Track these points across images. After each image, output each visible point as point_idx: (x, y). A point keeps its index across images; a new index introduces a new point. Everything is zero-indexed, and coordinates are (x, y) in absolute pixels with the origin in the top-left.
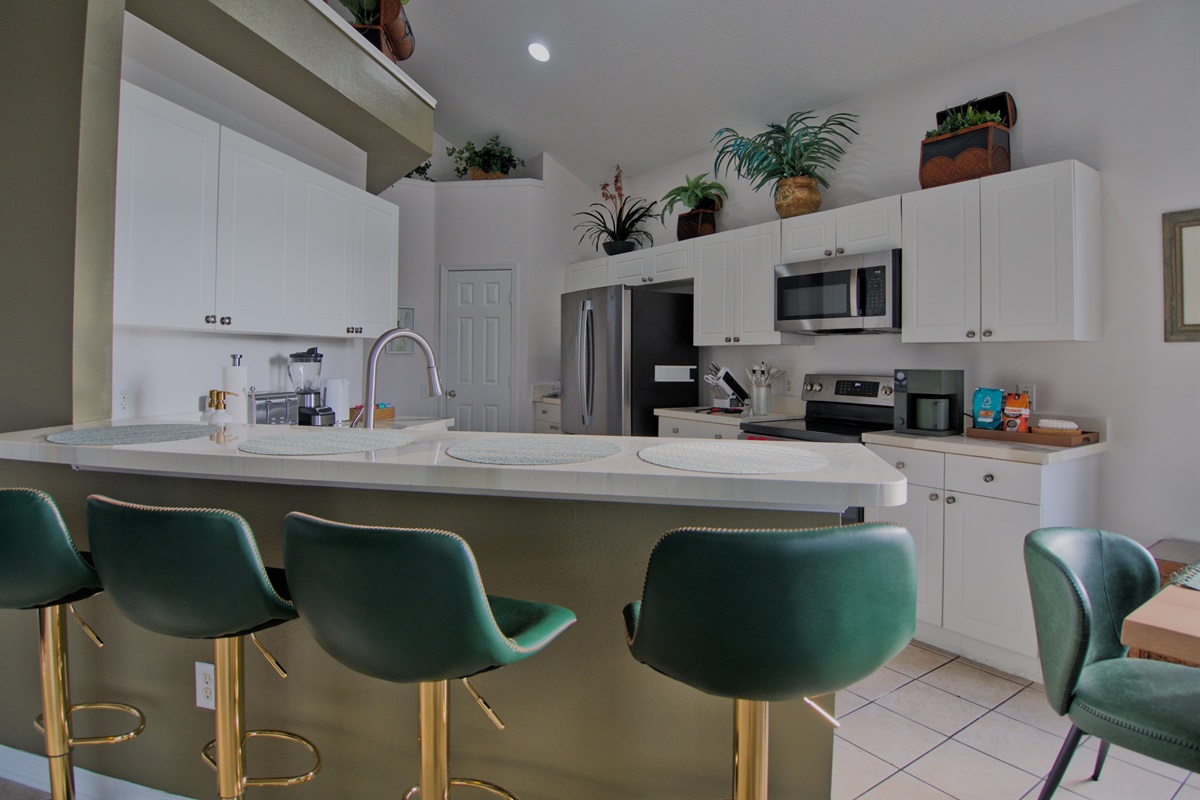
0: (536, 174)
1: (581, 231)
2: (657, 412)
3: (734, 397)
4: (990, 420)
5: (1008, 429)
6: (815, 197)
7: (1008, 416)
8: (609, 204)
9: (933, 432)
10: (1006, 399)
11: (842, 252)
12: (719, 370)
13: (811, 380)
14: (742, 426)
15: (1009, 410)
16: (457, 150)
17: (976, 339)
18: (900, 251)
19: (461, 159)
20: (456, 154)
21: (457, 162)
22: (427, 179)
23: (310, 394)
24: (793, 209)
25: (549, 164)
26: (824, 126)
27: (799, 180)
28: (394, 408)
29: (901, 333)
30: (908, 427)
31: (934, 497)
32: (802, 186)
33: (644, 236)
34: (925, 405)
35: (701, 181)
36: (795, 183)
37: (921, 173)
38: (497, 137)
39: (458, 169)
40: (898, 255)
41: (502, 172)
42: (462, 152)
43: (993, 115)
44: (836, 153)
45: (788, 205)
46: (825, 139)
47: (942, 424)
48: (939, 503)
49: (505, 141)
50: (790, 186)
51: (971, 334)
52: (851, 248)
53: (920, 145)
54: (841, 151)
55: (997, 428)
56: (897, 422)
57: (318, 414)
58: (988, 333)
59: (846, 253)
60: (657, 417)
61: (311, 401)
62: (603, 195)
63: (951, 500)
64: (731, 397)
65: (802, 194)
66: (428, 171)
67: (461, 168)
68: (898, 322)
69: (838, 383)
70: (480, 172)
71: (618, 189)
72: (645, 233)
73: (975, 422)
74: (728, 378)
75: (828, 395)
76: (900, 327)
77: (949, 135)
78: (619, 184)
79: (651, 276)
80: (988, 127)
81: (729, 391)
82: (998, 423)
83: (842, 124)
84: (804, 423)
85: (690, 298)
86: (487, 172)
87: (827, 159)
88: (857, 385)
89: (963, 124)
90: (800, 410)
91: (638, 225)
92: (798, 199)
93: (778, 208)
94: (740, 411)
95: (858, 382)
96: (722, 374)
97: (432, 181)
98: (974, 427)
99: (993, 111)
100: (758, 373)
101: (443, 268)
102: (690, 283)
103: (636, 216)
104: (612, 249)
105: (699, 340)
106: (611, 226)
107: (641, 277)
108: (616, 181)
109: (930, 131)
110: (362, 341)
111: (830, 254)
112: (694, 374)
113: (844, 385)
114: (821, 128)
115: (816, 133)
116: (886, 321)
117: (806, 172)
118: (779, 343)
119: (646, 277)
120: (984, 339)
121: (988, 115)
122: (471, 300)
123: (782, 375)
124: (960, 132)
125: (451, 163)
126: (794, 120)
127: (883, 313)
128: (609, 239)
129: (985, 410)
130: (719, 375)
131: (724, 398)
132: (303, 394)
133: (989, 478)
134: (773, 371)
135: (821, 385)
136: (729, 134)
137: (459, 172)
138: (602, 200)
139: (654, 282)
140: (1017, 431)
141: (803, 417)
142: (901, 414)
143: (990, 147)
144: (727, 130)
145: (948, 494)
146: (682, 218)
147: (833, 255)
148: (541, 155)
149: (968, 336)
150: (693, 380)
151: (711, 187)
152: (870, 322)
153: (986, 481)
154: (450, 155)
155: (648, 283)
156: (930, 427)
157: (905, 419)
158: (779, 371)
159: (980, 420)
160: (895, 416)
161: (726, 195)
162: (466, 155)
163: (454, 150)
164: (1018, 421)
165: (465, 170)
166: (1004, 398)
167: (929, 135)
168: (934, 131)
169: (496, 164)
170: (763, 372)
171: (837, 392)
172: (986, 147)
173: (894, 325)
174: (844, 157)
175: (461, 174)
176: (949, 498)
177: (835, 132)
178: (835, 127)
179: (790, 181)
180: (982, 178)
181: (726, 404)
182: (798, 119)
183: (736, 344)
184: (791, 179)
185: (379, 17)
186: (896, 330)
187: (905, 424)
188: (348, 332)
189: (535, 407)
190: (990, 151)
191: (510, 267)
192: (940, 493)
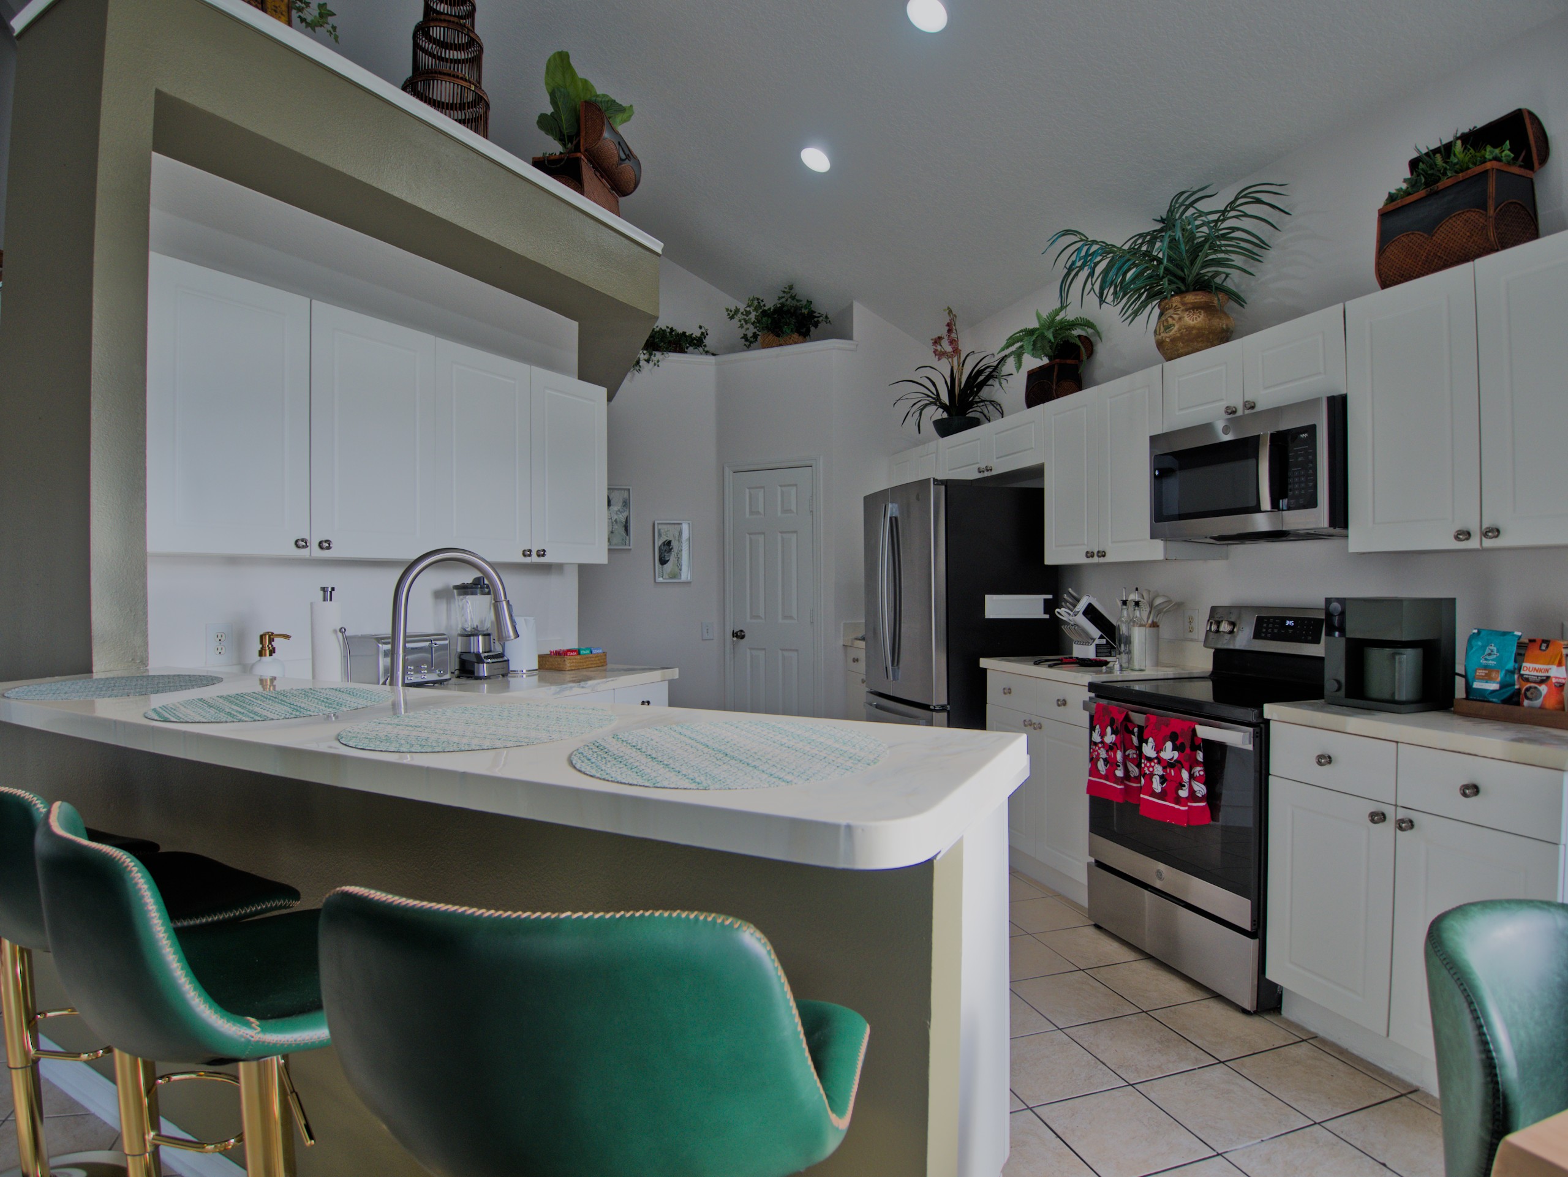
0: (844, 333)
1: (904, 406)
2: (984, 663)
3: (1104, 641)
4: (1493, 686)
5: (1526, 703)
6: (1219, 323)
7: (1527, 680)
8: (944, 366)
9: (1390, 705)
10: (1523, 650)
11: (1253, 407)
12: (1078, 601)
13: (1216, 615)
14: (1092, 687)
15: (1530, 668)
16: (742, 310)
17: (1473, 543)
18: (1344, 399)
19: (746, 322)
20: (740, 316)
21: (741, 326)
22: (707, 352)
23: (477, 635)
24: (1181, 344)
25: (861, 318)
26: (1232, 206)
27: (1190, 298)
28: (605, 654)
29: (1347, 536)
30: (1348, 696)
31: (1378, 817)
32: (1195, 308)
33: (991, 408)
34: (1377, 658)
35: (1058, 318)
36: (1184, 304)
37: (1378, 264)
38: (791, 288)
39: (745, 337)
40: (1338, 406)
41: (800, 334)
42: (748, 313)
43: (1497, 151)
44: (1256, 250)
45: (1174, 340)
46: (1234, 229)
47: (1405, 690)
48: (1388, 827)
49: (804, 291)
50: (1176, 309)
51: (1464, 534)
52: (1265, 400)
53: (1376, 215)
54: (1263, 245)
55: (1505, 702)
56: (1330, 686)
57: (483, 662)
58: (1495, 532)
59: (1258, 409)
60: (985, 670)
61: (479, 645)
62: (935, 352)
63: (1406, 824)
64: (1097, 642)
65: (1194, 320)
66: (707, 341)
67: (750, 335)
68: (1340, 516)
69: (1260, 621)
70: (771, 337)
71: (952, 342)
72: (991, 402)
73: (1468, 687)
74: (1091, 613)
75: (1244, 639)
76: (1345, 526)
77: (1422, 193)
78: (953, 335)
79: (990, 465)
80: (1487, 171)
81: (1095, 632)
82: (1508, 692)
83: (1259, 201)
84: (1209, 684)
85: (1038, 495)
86: (778, 336)
87: (1238, 260)
88: (1288, 623)
89: (1445, 174)
90: (1202, 661)
91: (985, 393)
92: (1189, 329)
93: (1160, 345)
94: (1106, 663)
95: (1290, 619)
96: (1082, 606)
97: (713, 355)
98: (1467, 698)
99: (1497, 144)
100: (1131, 605)
101: (727, 470)
102: (1038, 472)
103: (981, 378)
104: (944, 429)
105: (1051, 558)
106: (945, 398)
107: (977, 466)
108: (950, 331)
109: (1393, 191)
110: (577, 566)
111: (1234, 412)
112: (1049, 607)
113: (1268, 623)
114: (1224, 212)
115: (1216, 221)
116: (1319, 516)
117: (1203, 285)
118: (1160, 556)
119: (983, 466)
120: (1488, 543)
121: (1489, 152)
122: (761, 510)
123: (1177, 607)
124: (1441, 185)
125: (734, 330)
126: (1182, 204)
127: (1312, 503)
128: (940, 414)
129: (1485, 667)
130: (1077, 609)
131: (1088, 644)
132: (469, 636)
133: (1472, 790)
134: (1158, 601)
135: (1233, 624)
136: (1073, 238)
137: (747, 340)
138: (933, 360)
139: (994, 473)
140: (1542, 708)
141: (1208, 674)
142: (1335, 671)
143: (1491, 204)
144: (1067, 232)
145: (1402, 814)
146: (1032, 375)
147: (1240, 413)
148: (851, 306)
149: (1457, 538)
150: (1047, 616)
151: (1073, 325)
152: (1296, 519)
153: (1464, 795)
154: (732, 318)
155: (986, 474)
156: (1387, 696)
157: (1343, 680)
158: (1169, 601)
159: (1476, 685)
160: (1327, 676)
161: (1098, 334)
162: (753, 316)
163: (737, 311)
164: (1543, 689)
165: (755, 336)
166: (1521, 646)
167: (1392, 198)
168: (1400, 190)
169: (788, 324)
170: (1137, 604)
171: (1257, 635)
172: (1483, 206)
173: (1333, 523)
174: (1271, 255)
175: (750, 342)
176: (1402, 821)
177: (1246, 215)
178: (1250, 209)
179: (1176, 301)
180: (1478, 261)
181: (1089, 652)
182: (1187, 203)
183: (1102, 560)
184: (1177, 299)
185: (579, 141)
186: (1338, 531)
187: (1343, 692)
188: (524, 555)
189: (846, 653)
190: (1491, 212)
191: (808, 463)
192: (1389, 811)
